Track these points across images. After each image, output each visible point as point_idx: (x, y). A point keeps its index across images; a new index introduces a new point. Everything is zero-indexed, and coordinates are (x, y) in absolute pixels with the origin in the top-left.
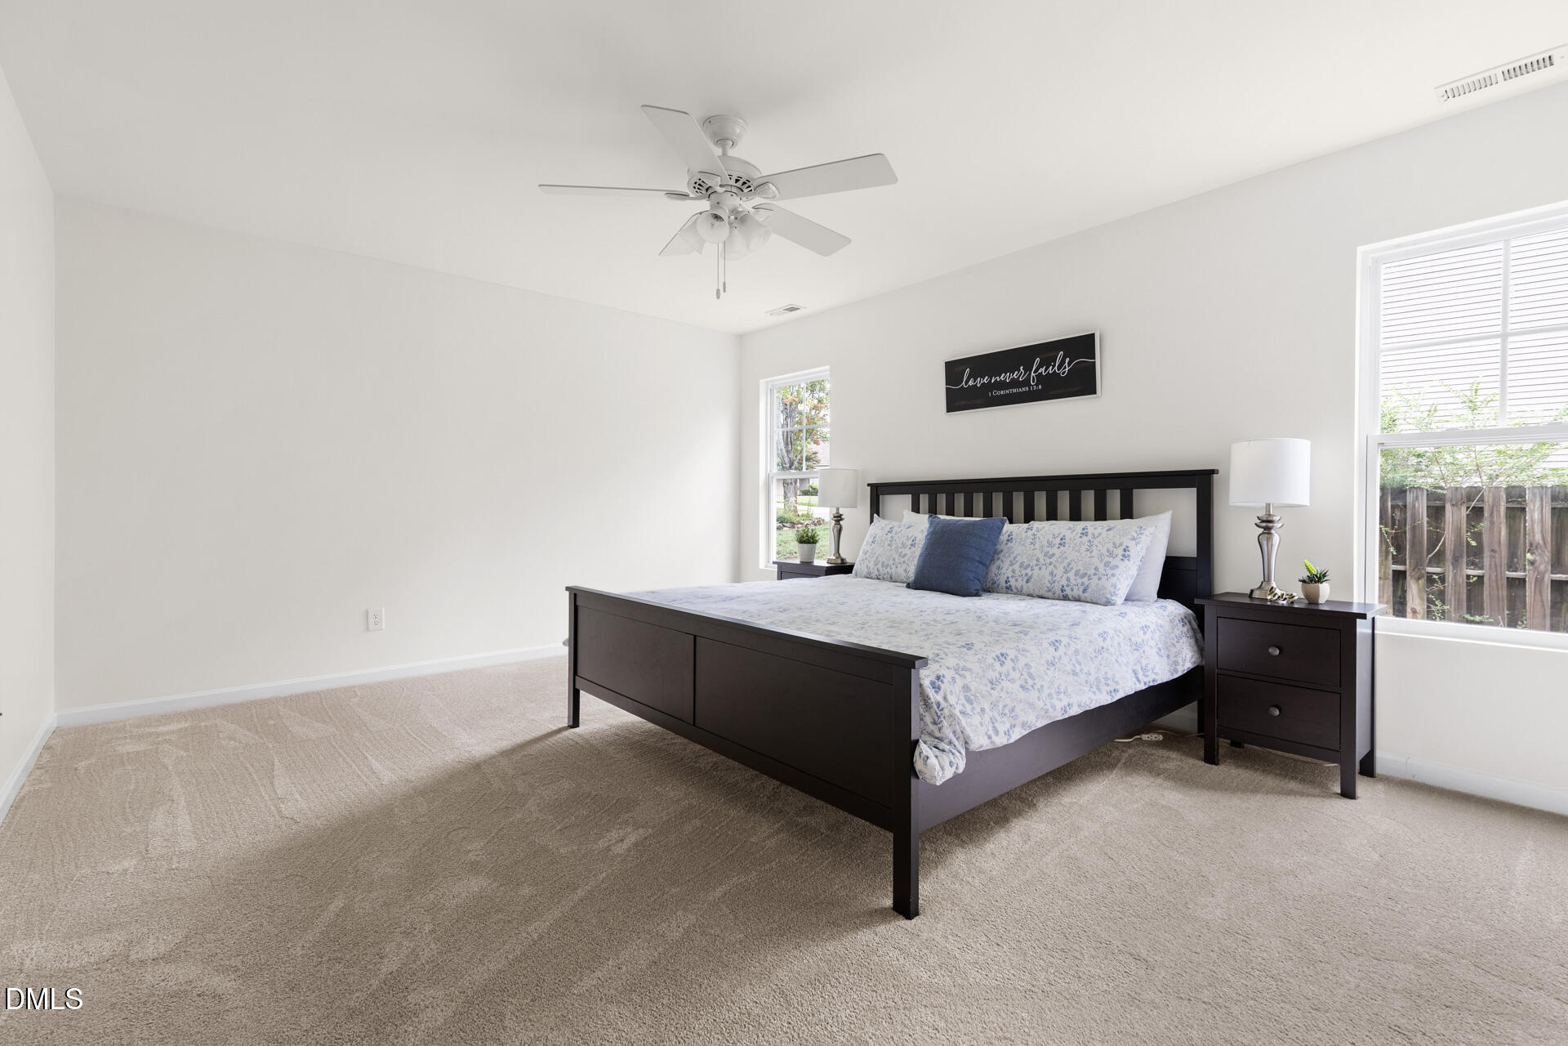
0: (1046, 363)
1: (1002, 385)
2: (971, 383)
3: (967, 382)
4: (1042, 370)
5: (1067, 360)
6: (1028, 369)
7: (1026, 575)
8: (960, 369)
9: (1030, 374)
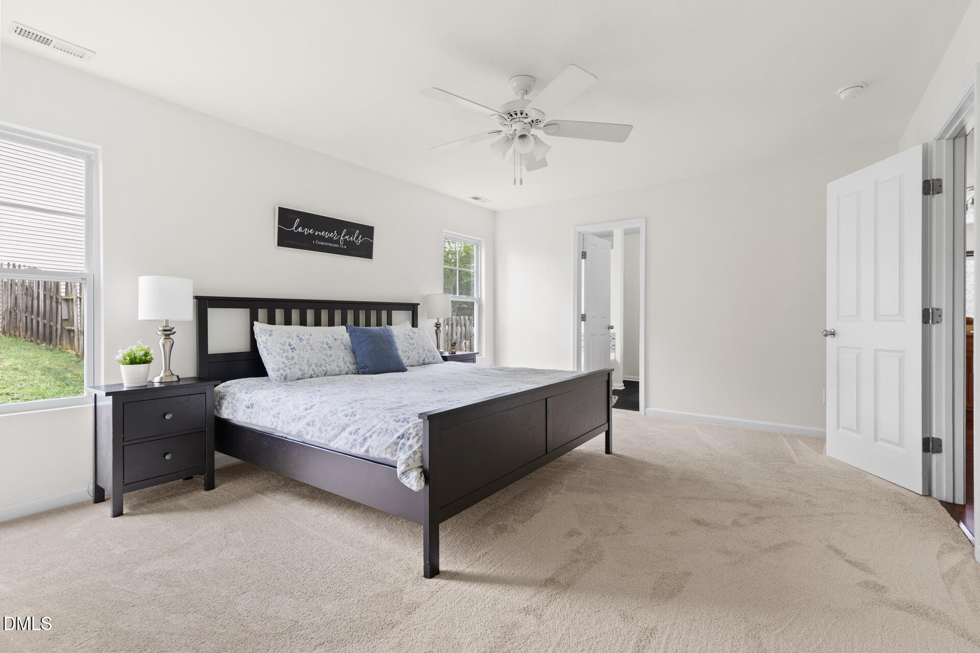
0: (350, 233)
1: (322, 239)
2: (300, 230)
3: (296, 228)
4: (347, 237)
5: (360, 236)
6: (339, 233)
7: (407, 355)
8: (293, 216)
9: (340, 237)
